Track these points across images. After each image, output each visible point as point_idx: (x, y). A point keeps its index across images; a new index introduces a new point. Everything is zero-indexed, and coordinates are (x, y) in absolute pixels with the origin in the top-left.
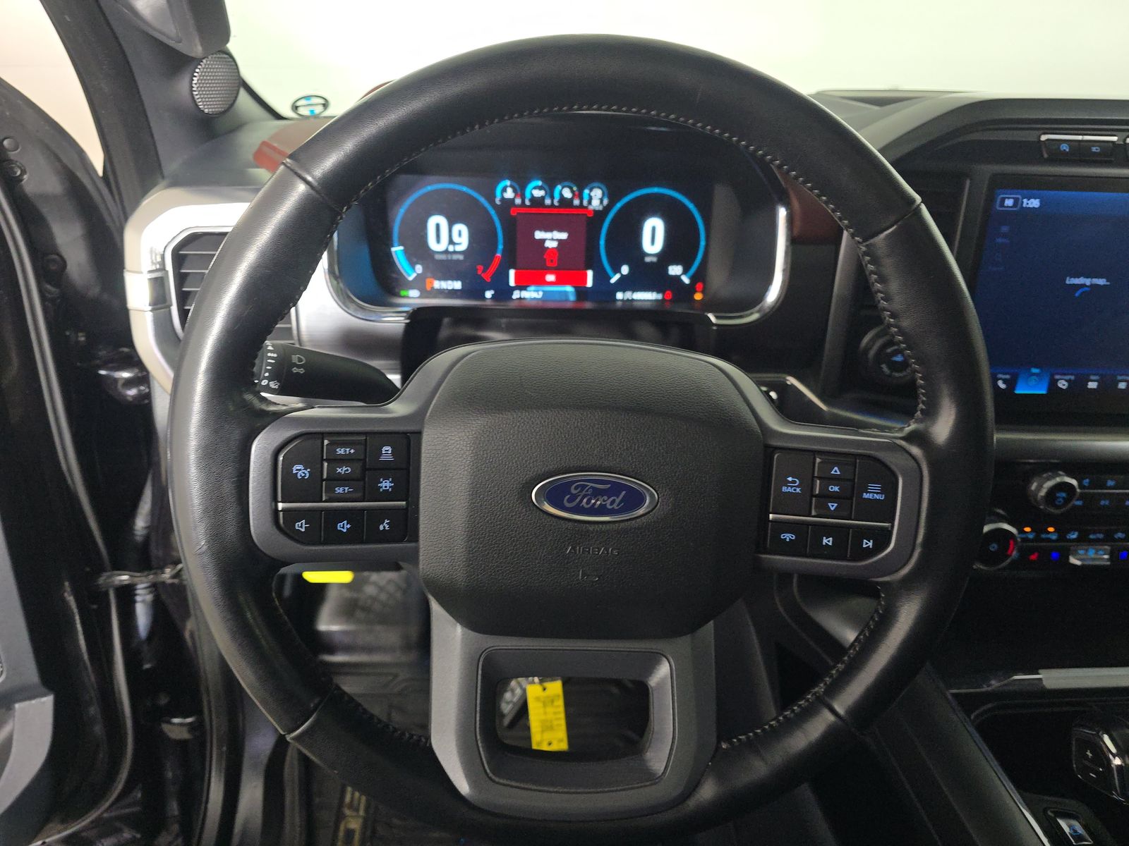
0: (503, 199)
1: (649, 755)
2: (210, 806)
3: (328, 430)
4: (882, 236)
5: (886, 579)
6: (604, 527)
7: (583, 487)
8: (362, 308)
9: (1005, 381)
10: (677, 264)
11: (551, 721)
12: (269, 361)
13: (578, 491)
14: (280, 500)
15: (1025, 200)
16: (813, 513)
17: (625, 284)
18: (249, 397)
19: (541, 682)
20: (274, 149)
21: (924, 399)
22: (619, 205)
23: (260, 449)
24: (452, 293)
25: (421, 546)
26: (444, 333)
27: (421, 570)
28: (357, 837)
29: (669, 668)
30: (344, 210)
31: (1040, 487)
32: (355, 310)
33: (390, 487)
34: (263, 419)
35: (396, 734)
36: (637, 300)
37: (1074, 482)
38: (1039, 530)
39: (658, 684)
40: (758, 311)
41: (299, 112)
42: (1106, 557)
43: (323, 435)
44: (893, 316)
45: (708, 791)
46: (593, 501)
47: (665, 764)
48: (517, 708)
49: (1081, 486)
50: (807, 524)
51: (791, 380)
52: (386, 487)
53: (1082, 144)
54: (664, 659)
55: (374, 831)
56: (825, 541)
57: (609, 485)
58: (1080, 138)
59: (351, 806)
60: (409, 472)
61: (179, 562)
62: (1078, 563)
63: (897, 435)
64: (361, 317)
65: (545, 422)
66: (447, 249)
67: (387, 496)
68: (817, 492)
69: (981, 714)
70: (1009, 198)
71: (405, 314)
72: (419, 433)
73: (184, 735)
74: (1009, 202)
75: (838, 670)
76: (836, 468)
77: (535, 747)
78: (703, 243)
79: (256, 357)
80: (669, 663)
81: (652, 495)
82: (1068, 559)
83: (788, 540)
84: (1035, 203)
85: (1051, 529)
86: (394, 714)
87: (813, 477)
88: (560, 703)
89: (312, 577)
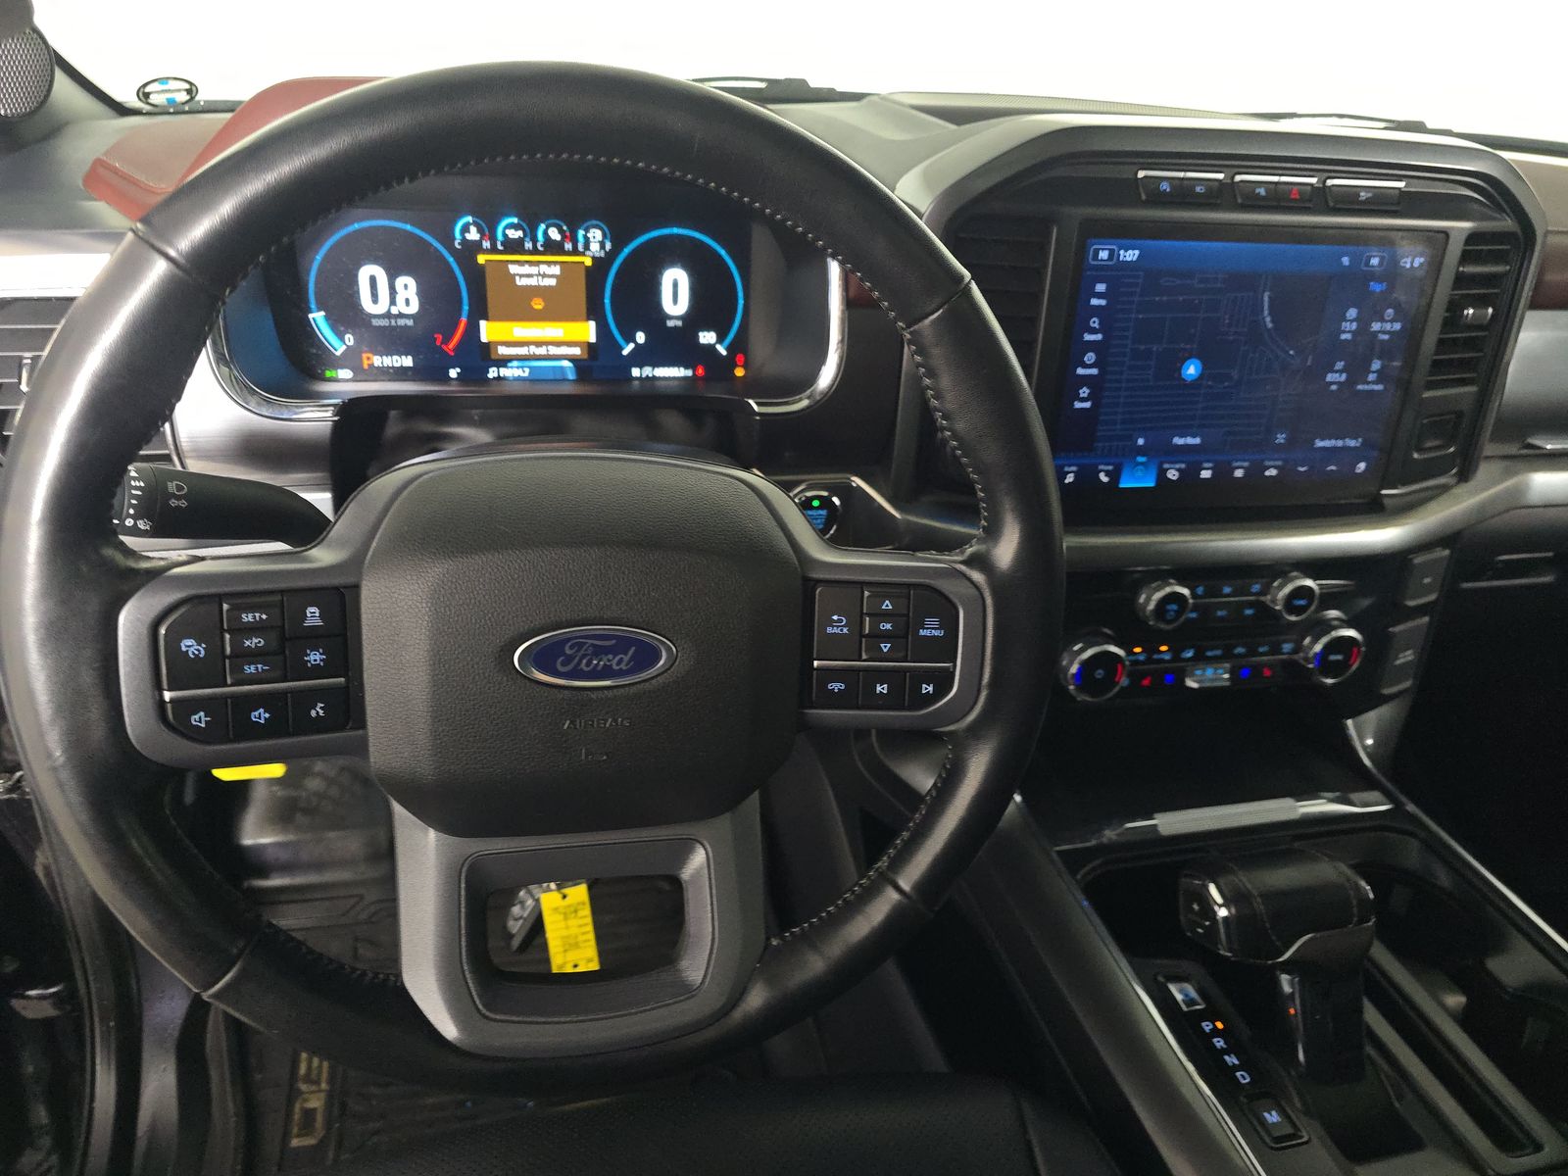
0: (464, 241)
1: (684, 964)
2: (97, 1104)
3: (227, 589)
4: (927, 322)
5: (951, 728)
6: (610, 694)
7: (580, 645)
8: (268, 401)
9: (1108, 473)
10: (708, 330)
11: (576, 937)
12: (134, 492)
13: (574, 651)
14: (165, 687)
15: (1122, 252)
16: (864, 657)
17: (642, 357)
18: (109, 552)
19: (559, 888)
20: (115, 171)
21: (986, 514)
22: (627, 251)
23: (131, 621)
24: (400, 374)
25: (370, 734)
26: (393, 427)
27: (373, 764)
28: (319, 1119)
29: (705, 856)
30: (227, 293)
31: (1148, 600)
32: (259, 404)
33: (321, 660)
34: (131, 579)
35: (355, 976)
36: (659, 378)
37: (1185, 591)
38: (1151, 649)
39: (692, 876)
40: (808, 398)
41: (150, 101)
42: (1226, 676)
43: (220, 598)
44: (944, 417)
45: (757, 998)
46: (595, 662)
47: (703, 972)
48: (528, 925)
49: (1194, 595)
50: (858, 670)
51: (857, 481)
52: (315, 660)
53: (1185, 182)
54: (698, 845)
55: (343, 1106)
56: (879, 689)
57: (614, 642)
58: (1181, 175)
59: (308, 1079)
60: (346, 640)
61: (18, 767)
62: (1195, 685)
63: (956, 558)
64: (267, 414)
65: (525, 565)
66: (389, 310)
67: (316, 672)
68: (867, 632)
69: (1088, 873)
70: (1103, 249)
71: (332, 408)
72: (356, 588)
73: (48, 1010)
74: (1104, 255)
75: (902, 840)
76: (887, 602)
77: (555, 970)
78: (741, 302)
79: (113, 495)
80: (705, 849)
81: (669, 649)
82: (1184, 682)
83: (836, 691)
84: (1131, 255)
85: (1164, 648)
86: (361, 951)
87: (862, 613)
88: (586, 911)
89: (225, 774)
